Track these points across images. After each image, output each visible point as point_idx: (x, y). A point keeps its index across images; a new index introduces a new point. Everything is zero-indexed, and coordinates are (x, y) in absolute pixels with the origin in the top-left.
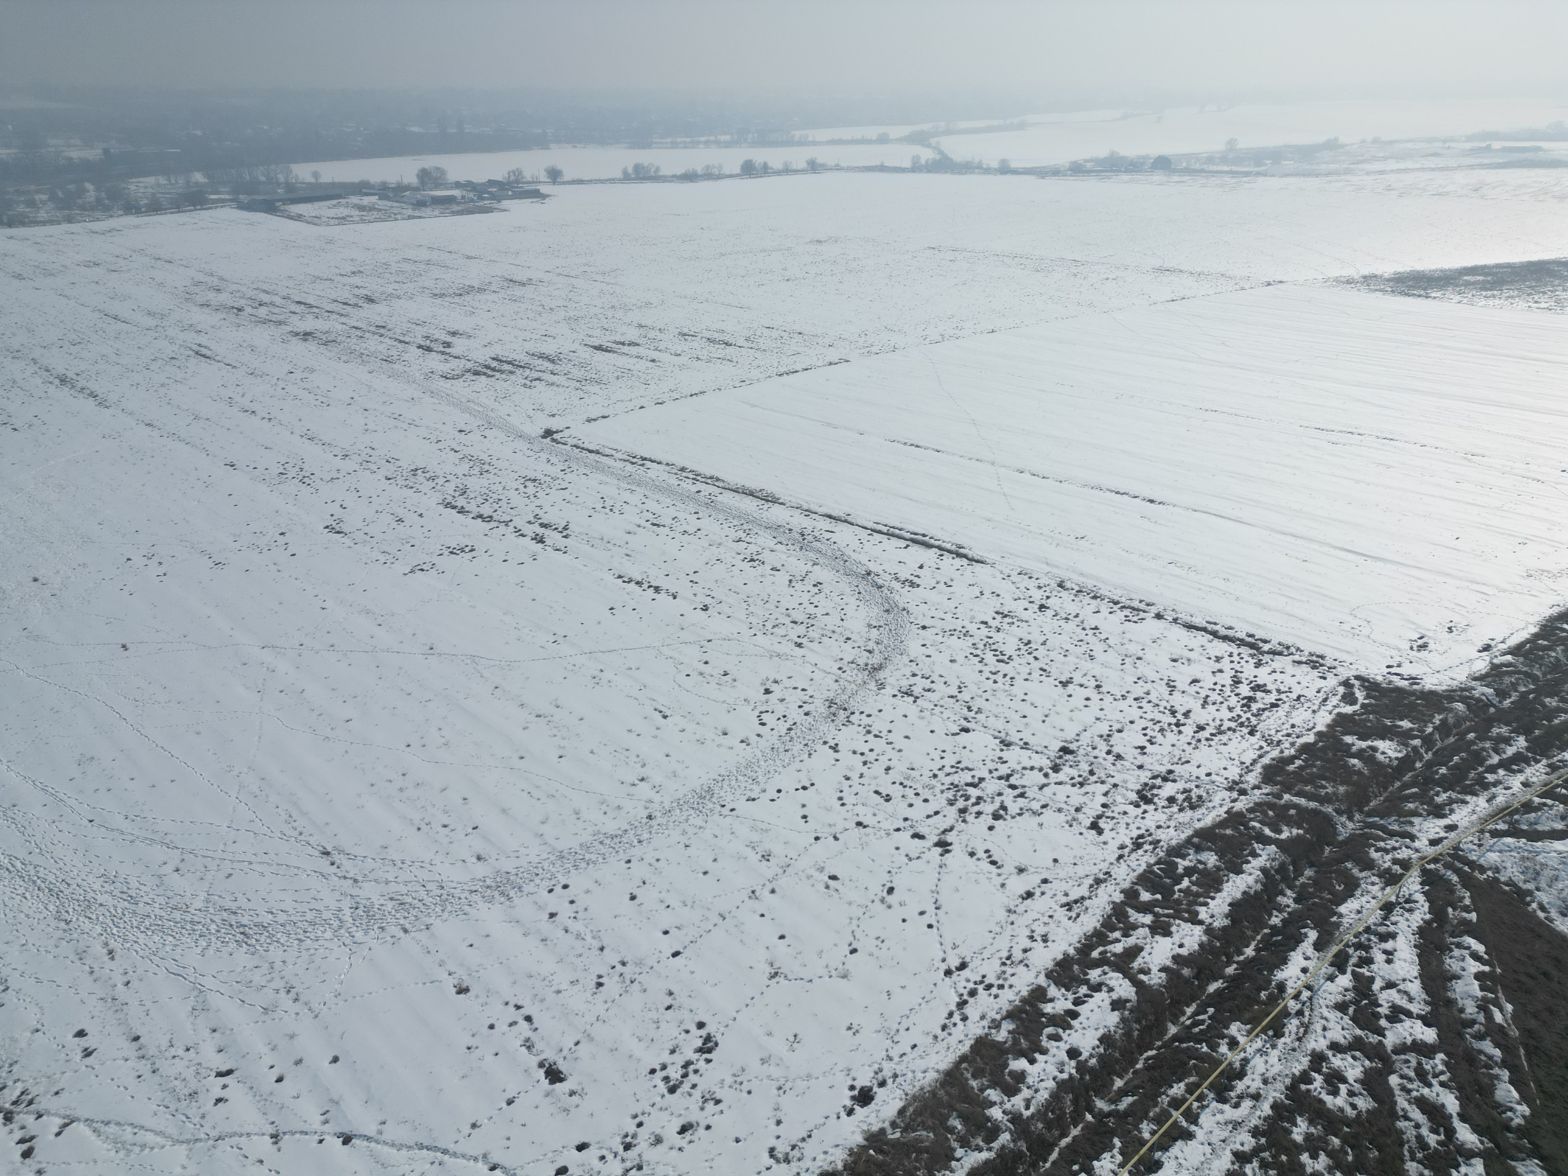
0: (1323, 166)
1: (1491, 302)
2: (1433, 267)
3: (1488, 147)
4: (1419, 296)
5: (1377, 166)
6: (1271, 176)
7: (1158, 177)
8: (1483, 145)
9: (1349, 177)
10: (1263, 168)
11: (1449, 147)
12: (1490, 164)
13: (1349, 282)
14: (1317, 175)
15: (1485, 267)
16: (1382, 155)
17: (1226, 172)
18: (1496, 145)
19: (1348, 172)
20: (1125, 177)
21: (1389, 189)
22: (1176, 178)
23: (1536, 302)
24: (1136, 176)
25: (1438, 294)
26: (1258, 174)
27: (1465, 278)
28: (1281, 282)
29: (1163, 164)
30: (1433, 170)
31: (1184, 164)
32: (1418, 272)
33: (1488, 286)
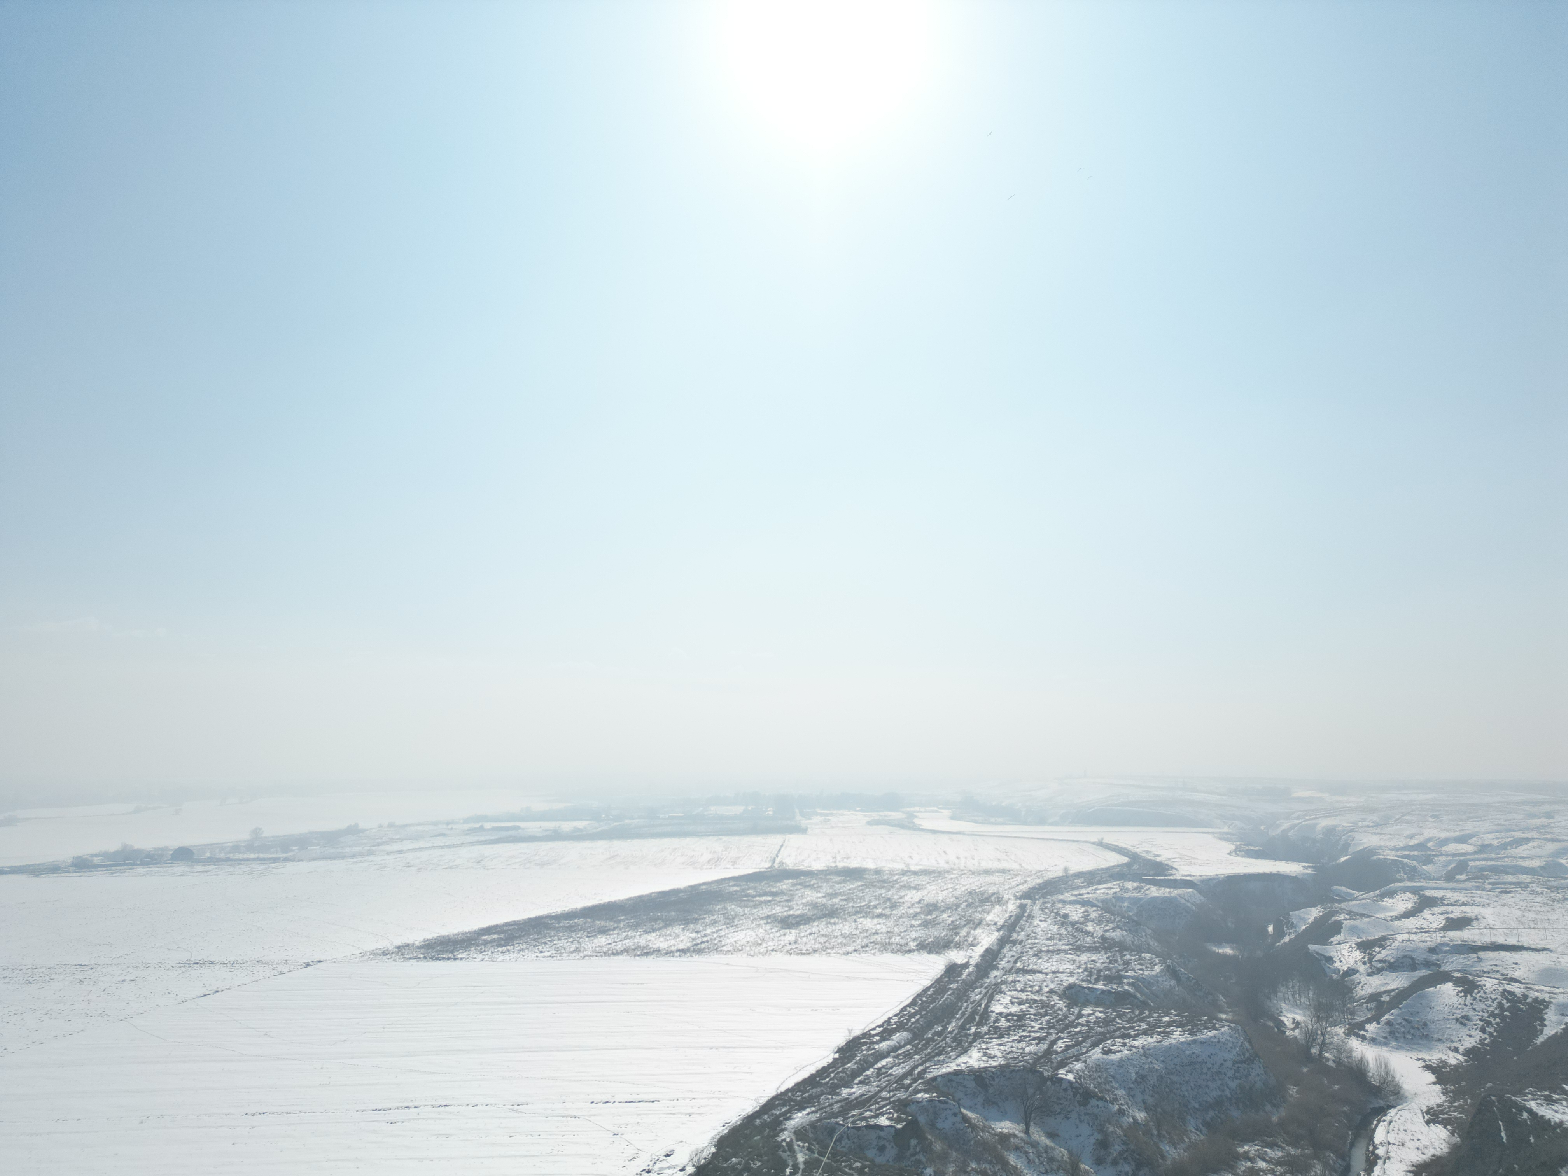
0: (348, 850)
1: (507, 957)
2: (456, 932)
3: (482, 828)
4: (449, 959)
5: (395, 847)
6: (299, 861)
7: (180, 868)
8: (477, 825)
9: (371, 858)
10: (291, 854)
11: (452, 829)
12: (486, 841)
13: (384, 954)
14: (343, 858)
15: (497, 926)
16: (398, 837)
17: (254, 860)
18: (488, 826)
19: (370, 853)
20: (141, 870)
21: (408, 865)
22: (200, 868)
23: (541, 952)
24: (155, 869)
25: (464, 955)
26: (286, 860)
27: (484, 938)
28: (320, 961)
29: (184, 855)
30: (442, 847)
31: (208, 854)
32: (444, 937)
33: (503, 942)
